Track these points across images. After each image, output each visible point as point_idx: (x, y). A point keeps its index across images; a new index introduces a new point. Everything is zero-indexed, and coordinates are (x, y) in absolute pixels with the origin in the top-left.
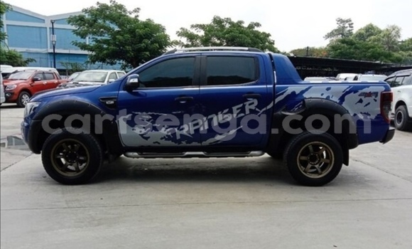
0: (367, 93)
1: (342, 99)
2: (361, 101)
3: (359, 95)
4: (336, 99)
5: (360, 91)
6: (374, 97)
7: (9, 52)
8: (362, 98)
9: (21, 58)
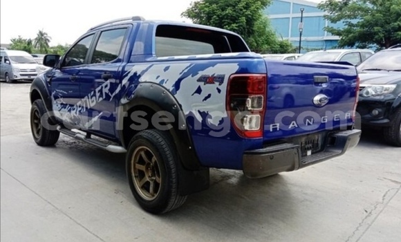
0: (209, 77)
1: (177, 85)
2: (199, 91)
3: (199, 80)
4: (170, 86)
5: (201, 74)
6: (217, 84)
7: (281, 42)
8: (202, 84)
9: (291, 46)
